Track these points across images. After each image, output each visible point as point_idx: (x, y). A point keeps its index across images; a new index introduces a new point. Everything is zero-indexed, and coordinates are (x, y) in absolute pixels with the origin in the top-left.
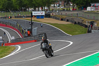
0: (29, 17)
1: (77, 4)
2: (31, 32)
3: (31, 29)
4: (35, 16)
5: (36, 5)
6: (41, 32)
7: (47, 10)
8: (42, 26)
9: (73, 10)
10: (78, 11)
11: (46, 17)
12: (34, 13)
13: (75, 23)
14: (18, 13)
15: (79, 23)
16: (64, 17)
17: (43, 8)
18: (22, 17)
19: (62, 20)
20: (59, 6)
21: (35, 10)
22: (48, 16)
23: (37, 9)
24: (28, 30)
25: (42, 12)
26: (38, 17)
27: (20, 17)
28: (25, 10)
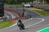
0: (22, 7)
1: (46, 1)
2: (24, 15)
3: (24, 13)
4: (26, 7)
5: (26, 1)
6: (28, 14)
7: (31, 4)
8: (30, 12)
9: (44, 4)
10: (47, 4)
11: (31, 7)
12: (25, 5)
13: (45, 10)
14: (17, 5)
15: (47, 10)
16: (40, 7)
17: (29, 3)
18: (19, 7)
19: (39, 8)
20: (37, 2)
21: (25, 4)
22: (32, 7)
23: (26, 3)
24: (22, 13)
25: (29, 5)
26: (27, 7)
27: (18, 7)
28: (21, 4)
